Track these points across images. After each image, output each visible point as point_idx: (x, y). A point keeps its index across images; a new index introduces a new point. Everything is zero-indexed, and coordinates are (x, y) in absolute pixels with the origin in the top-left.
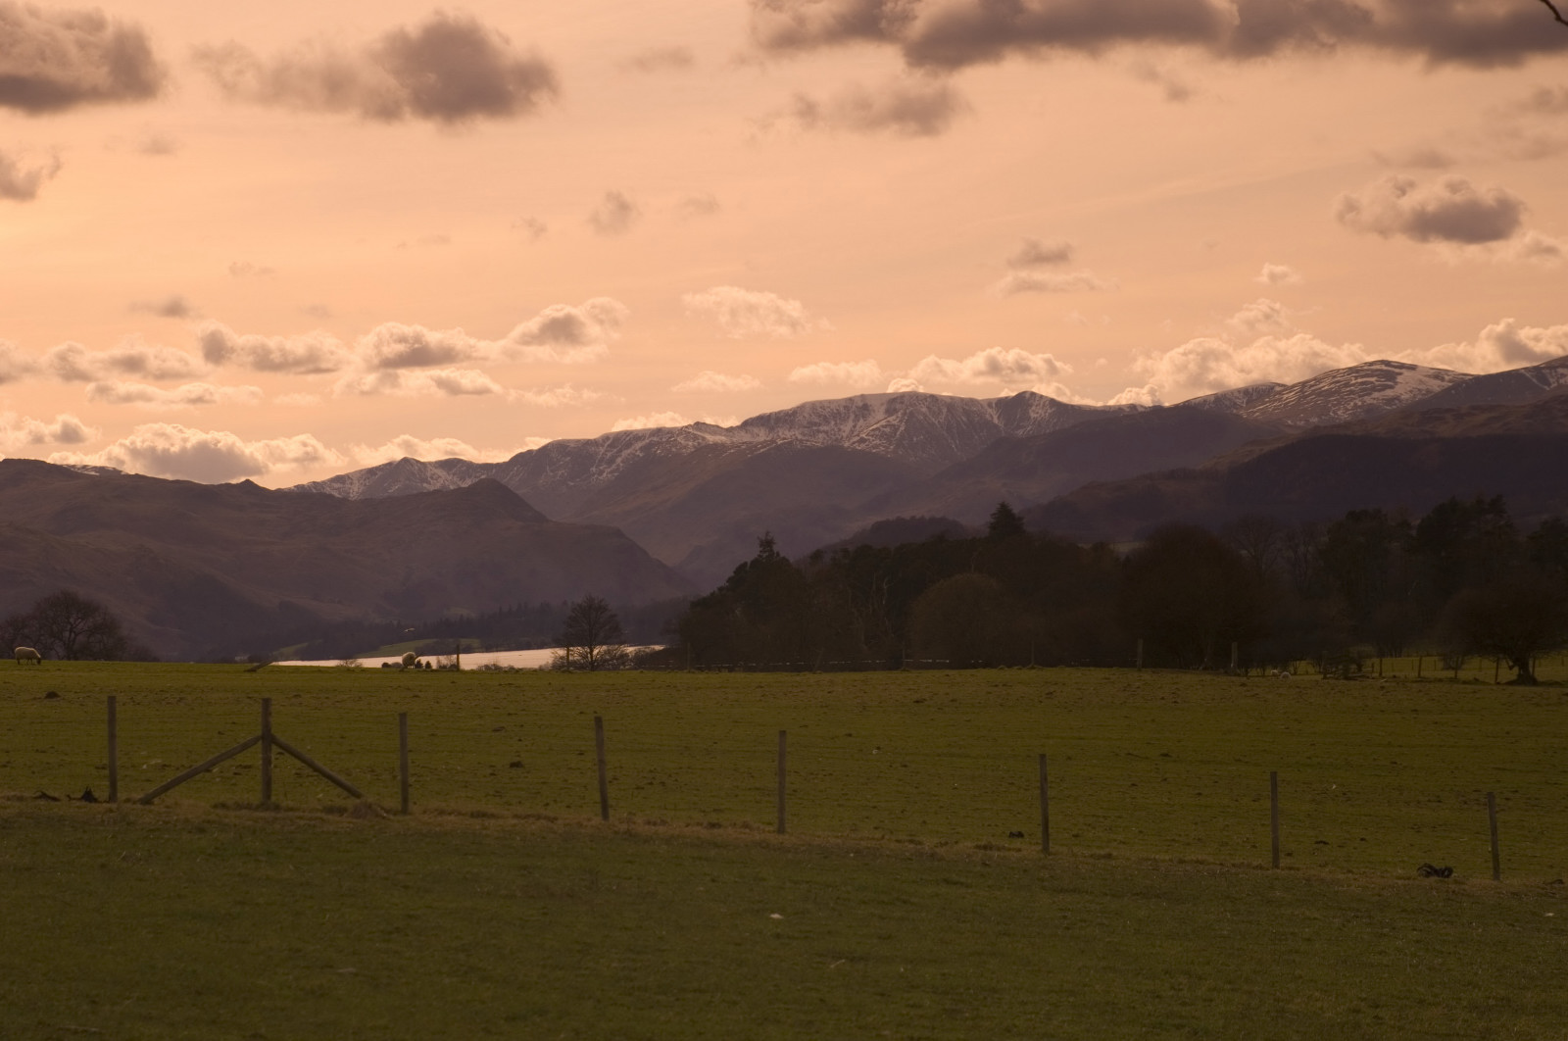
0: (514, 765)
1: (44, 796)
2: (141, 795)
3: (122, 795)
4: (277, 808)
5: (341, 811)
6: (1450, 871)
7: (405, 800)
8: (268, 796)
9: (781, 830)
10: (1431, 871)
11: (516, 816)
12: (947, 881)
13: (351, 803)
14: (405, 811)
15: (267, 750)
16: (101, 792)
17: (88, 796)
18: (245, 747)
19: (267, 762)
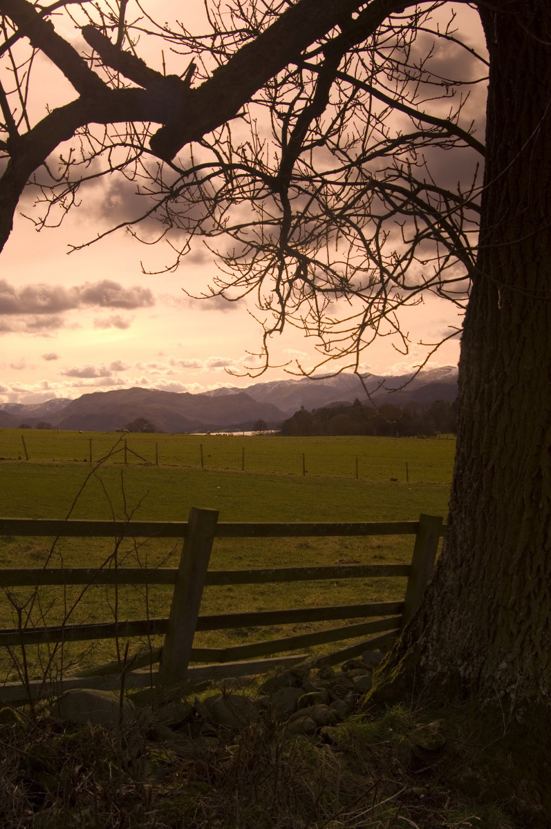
1: (75, 460)
2: (97, 460)
3: (93, 460)
4: (127, 463)
5: (141, 464)
6: (397, 480)
8: (126, 460)
9: (243, 469)
10: (392, 480)
13: (144, 462)
14: (157, 464)
15: (126, 451)
16: (88, 460)
17: (85, 461)
18: (121, 450)
19: (126, 453)
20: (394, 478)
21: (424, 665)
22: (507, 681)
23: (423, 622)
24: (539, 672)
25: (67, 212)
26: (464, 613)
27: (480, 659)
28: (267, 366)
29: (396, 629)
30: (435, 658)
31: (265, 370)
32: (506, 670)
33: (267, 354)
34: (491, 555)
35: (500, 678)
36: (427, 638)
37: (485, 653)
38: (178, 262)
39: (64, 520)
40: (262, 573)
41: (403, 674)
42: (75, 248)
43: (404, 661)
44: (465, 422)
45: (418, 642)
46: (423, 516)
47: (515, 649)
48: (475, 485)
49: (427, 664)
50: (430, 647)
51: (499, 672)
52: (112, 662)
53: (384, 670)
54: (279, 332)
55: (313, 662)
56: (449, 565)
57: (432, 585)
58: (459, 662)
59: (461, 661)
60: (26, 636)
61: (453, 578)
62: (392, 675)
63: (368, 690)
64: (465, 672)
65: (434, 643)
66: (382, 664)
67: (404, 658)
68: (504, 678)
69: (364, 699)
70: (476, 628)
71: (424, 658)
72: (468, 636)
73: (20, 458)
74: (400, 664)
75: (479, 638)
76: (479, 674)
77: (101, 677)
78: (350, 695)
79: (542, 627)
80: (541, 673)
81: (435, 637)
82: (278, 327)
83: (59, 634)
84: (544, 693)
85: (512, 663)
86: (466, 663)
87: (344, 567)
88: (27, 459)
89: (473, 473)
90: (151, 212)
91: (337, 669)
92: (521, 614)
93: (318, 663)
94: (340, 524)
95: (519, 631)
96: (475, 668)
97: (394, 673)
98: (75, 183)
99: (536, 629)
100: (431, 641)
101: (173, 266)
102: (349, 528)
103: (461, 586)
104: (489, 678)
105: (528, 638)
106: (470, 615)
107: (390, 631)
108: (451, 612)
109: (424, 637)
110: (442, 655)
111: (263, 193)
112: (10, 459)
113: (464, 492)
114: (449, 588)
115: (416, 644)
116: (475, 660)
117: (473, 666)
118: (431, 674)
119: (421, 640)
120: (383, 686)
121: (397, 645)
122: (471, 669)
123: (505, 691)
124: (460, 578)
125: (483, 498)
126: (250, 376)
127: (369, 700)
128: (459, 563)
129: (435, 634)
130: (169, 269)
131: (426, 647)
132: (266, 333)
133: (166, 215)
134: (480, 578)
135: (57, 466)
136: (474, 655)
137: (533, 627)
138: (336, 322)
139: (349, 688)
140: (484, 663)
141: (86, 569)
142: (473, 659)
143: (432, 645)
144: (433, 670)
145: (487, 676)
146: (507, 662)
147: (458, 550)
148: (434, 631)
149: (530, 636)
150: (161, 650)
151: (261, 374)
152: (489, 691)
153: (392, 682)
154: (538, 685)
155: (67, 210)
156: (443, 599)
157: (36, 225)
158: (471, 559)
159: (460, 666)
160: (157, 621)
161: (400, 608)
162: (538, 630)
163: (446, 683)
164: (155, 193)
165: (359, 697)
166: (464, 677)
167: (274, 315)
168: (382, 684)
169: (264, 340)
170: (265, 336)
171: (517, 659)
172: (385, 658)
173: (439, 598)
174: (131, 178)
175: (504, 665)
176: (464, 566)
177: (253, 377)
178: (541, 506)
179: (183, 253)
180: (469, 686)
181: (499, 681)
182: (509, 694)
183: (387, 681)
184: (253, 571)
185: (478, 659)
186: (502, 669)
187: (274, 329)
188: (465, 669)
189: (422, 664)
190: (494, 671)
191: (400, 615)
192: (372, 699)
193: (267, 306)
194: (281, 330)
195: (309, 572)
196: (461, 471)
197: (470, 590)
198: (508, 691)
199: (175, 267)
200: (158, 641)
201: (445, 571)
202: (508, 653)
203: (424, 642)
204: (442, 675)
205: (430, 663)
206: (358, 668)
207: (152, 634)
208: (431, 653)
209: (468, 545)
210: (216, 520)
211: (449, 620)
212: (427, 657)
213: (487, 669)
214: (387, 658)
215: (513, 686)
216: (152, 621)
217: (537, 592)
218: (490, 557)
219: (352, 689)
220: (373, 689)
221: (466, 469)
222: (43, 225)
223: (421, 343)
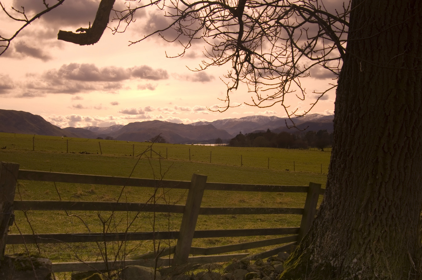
1: (126, 155)
2: (136, 156)
3: (134, 155)
4: (152, 158)
7: (167, 157)
8: (151, 156)
9: (210, 162)
10: (286, 170)
13: (160, 157)
14: (167, 158)
15: (151, 151)
16: (132, 155)
17: (131, 155)
20: (288, 169)
21: (312, 260)
22: (357, 269)
23: (311, 237)
24: (374, 264)
25: (128, 25)
26: (334, 233)
27: (342, 257)
28: (229, 106)
29: (295, 242)
30: (318, 256)
31: (227, 109)
32: (356, 263)
33: (229, 100)
34: (350, 203)
35: (353, 267)
36: (314, 245)
37: (345, 254)
38: (184, 52)
39: (128, 177)
40: (228, 209)
41: (301, 264)
42: (133, 43)
43: (301, 257)
44: (338, 133)
45: (309, 248)
46: (311, 184)
47: (362, 252)
48: (342, 166)
49: (314, 259)
50: (316, 250)
51: (353, 264)
52: (150, 253)
53: (290, 262)
54: (235, 89)
55: (252, 257)
56: (327, 208)
57: (317, 218)
58: (331, 258)
59: (332, 258)
60: (107, 237)
61: (329, 215)
62: (295, 264)
63: (282, 272)
64: (334, 264)
65: (318, 248)
66: (289, 259)
67: (301, 256)
68: (355, 267)
69: (280, 276)
70: (340, 241)
71: (312, 256)
72: (336, 245)
73: (97, 153)
74: (299, 258)
75: (342, 246)
76: (341, 265)
77: (145, 259)
78: (272, 274)
79: (376, 241)
80: (375, 265)
81: (318, 245)
82: (235, 86)
83: (124, 237)
84: (376, 276)
85: (360, 259)
86: (334, 259)
87: (270, 208)
88: (101, 154)
89: (341, 160)
90: (172, 25)
91: (265, 261)
92: (365, 234)
93: (255, 258)
94: (269, 186)
95: (364, 243)
96: (339, 262)
97: (296, 264)
98: (133, 10)
99: (373, 241)
100: (316, 247)
101: (182, 54)
102: (273, 188)
103: (333, 218)
104: (346, 267)
105: (368, 246)
106: (337, 234)
107: (292, 243)
108: (327, 232)
109: (312, 245)
110: (322, 254)
111: (229, 17)
112: (92, 153)
113: (336, 169)
114: (327, 220)
115: (308, 249)
116: (340, 258)
117: (338, 261)
118: (316, 264)
119: (311, 247)
120: (290, 270)
121: (297, 249)
122: (337, 262)
123: (356, 274)
124: (333, 215)
125: (346, 173)
126: (220, 111)
127: (283, 277)
128: (332, 207)
129: (318, 243)
130: (180, 55)
131: (313, 250)
132: (229, 89)
133: (179, 27)
134: (344, 215)
135: (116, 158)
136: (339, 255)
137: (372, 241)
138: (272, 78)
139: (272, 271)
140: (344, 259)
141: (138, 204)
142: (338, 257)
143: (317, 249)
144: (317, 262)
145: (346, 266)
146: (357, 259)
147: (332, 200)
148: (318, 242)
149: (370, 245)
150: (175, 247)
151: (225, 110)
152: (347, 273)
153: (295, 268)
154: (373, 271)
155: (129, 24)
156: (323, 225)
157: (113, 31)
158: (339, 205)
159: (331, 260)
160: (174, 232)
161: (297, 231)
162: (374, 243)
163: (323, 270)
164: (174, 16)
165: (277, 275)
166: (334, 266)
167: (233, 80)
168: (290, 269)
169: (228, 93)
170: (228, 91)
171: (362, 257)
172: (290, 256)
173: (321, 225)
174: (161, 8)
175: (355, 260)
176: (335, 208)
177: (221, 112)
178: (377, 177)
179: (187, 48)
180: (336, 271)
181: (352, 269)
182: (358, 275)
183: (292, 267)
184: (224, 208)
185: (341, 257)
186: (354, 262)
187: (233, 88)
188: (334, 262)
189: (311, 259)
190: (350, 263)
191: (298, 235)
192: (284, 277)
193: (229, 76)
194: (236, 88)
195: (252, 210)
196: (335, 159)
197: (338, 221)
198: (357, 274)
199: (183, 54)
200: (174, 243)
201: (324, 211)
202: (357, 254)
203: (313, 247)
204: (322, 265)
205: (315, 259)
206: (276, 260)
207: (171, 238)
208: (316, 253)
209: (338, 197)
210: (206, 181)
211: (326, 236)
212: (314, 255)
213: (346, 262)
214: (292, 256)
215: (360, 272)
216: (171, 232)
217: (374, 222)
218: (349, 204)
219: (273, 271)
220: (285, 271)
221: (338, 157)
222: (116, 31)
223: (314, 92)
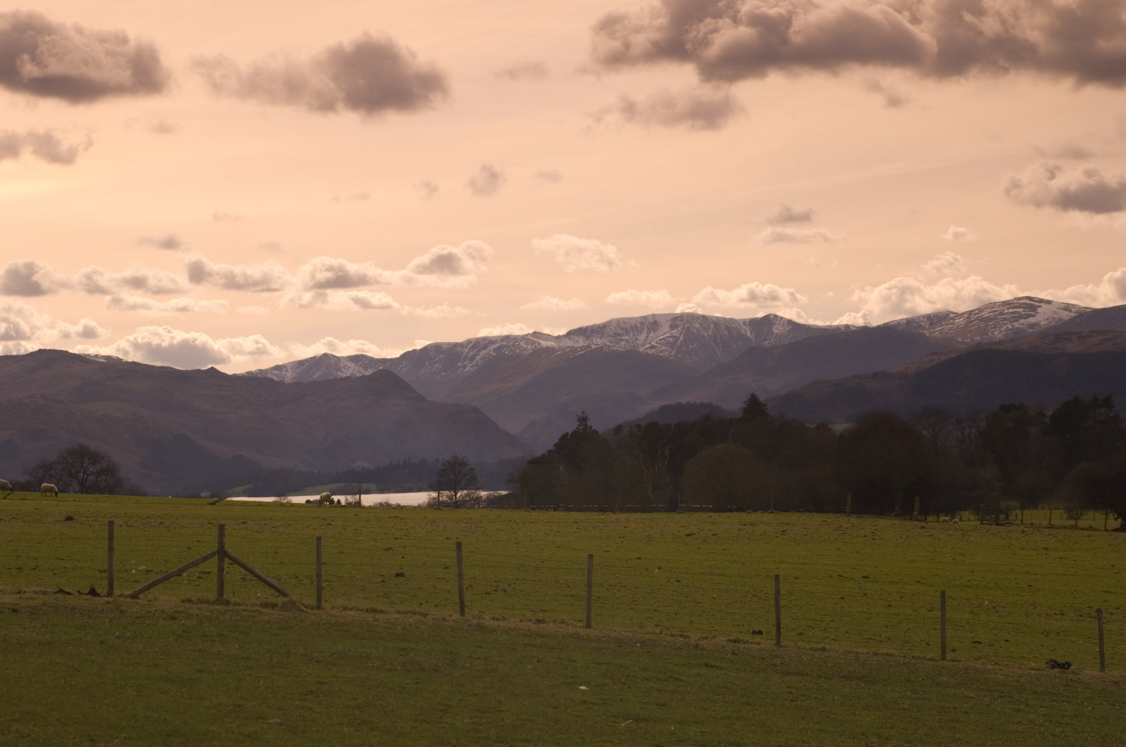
0: (399, 575)
1: (61, 591)
2: (128, 592)
4: (228, 603)
5: (273, 606)
6: (1069, 665)
7: (319, 599)
8: (221, 594)
10: (1055, 665)
11: (398, 612)
12: (707, 665)
14: (319, 607)
15: (221, 561)
16: (102, 589)
18: (206, 559)
19: (221, 569)
20: (1060, 660)
